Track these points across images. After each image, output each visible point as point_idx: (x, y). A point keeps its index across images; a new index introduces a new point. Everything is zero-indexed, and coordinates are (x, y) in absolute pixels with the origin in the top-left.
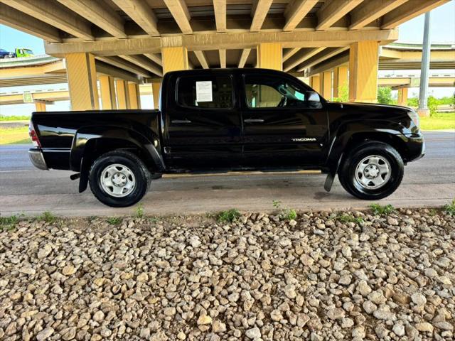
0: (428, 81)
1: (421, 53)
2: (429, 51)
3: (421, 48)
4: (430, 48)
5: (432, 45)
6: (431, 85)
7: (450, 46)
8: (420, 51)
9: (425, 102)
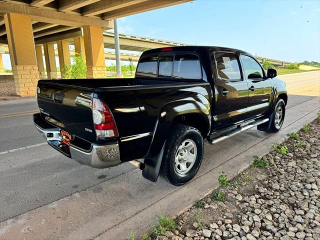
0: (120, 57)
1: (114, 39)
2: (118, 38)
3: (113, 35)
4: (118, 36)
5: (120, 35)
6: (122, 60)
7: (125, 36)
8: (113, 37)
9: (120, 69)
